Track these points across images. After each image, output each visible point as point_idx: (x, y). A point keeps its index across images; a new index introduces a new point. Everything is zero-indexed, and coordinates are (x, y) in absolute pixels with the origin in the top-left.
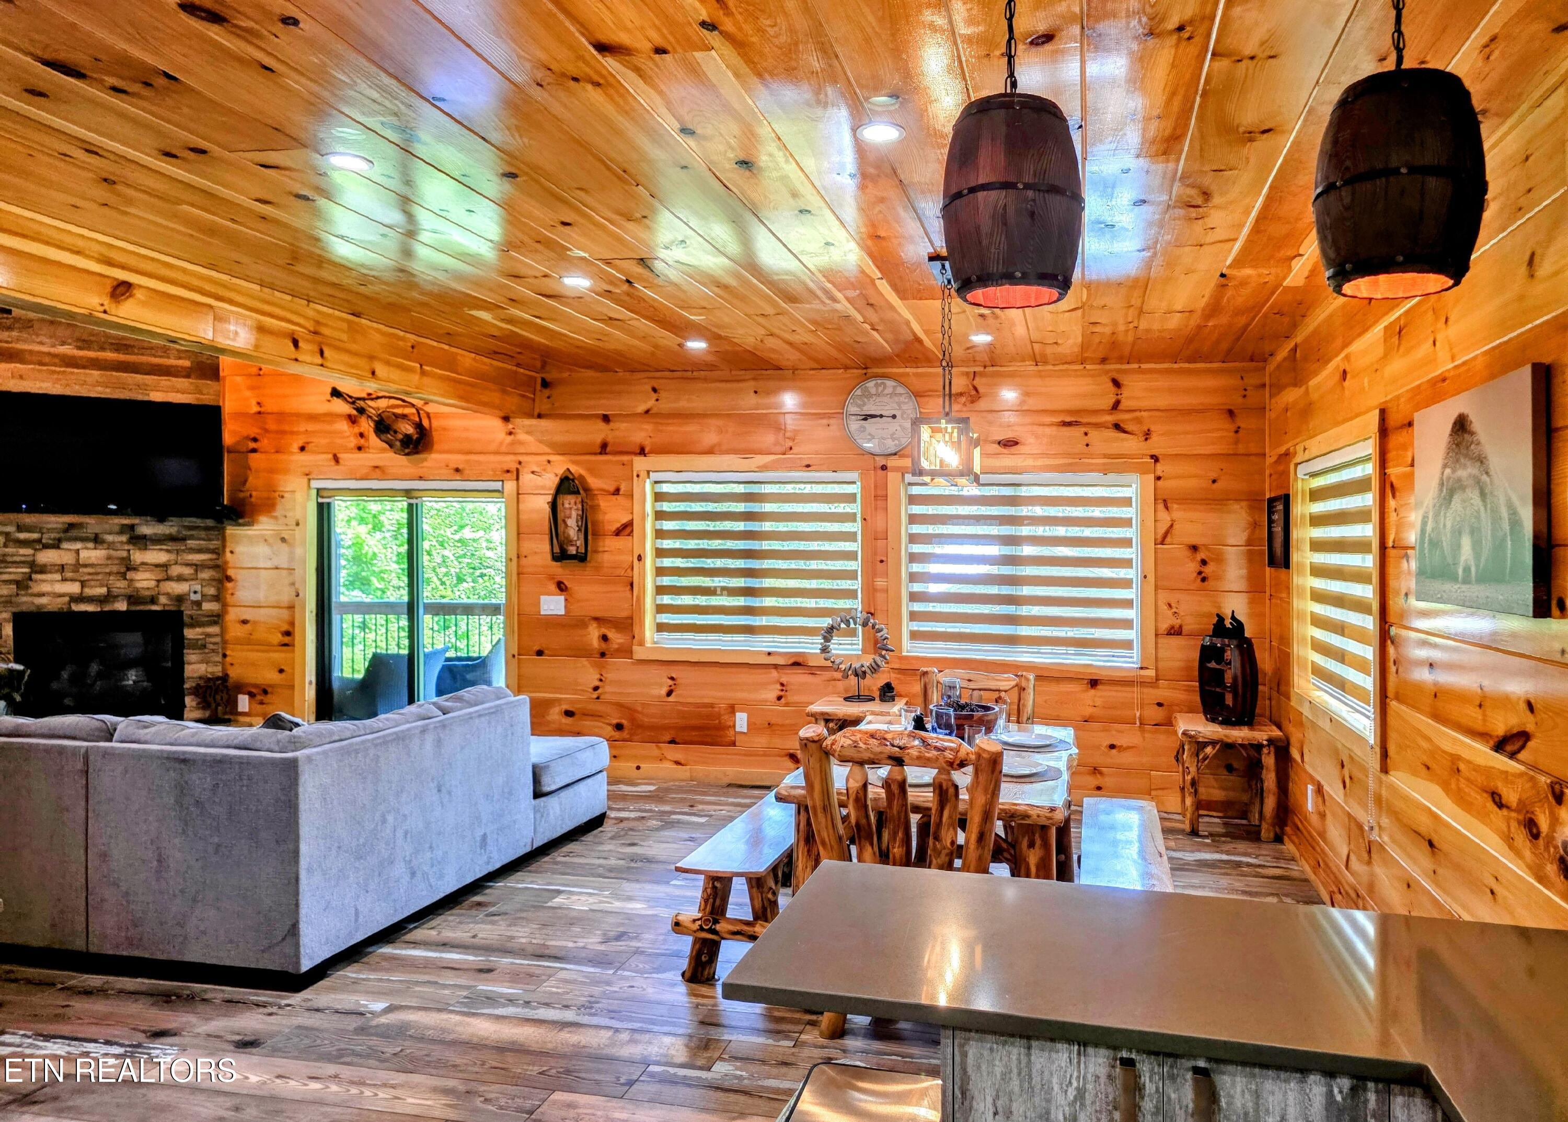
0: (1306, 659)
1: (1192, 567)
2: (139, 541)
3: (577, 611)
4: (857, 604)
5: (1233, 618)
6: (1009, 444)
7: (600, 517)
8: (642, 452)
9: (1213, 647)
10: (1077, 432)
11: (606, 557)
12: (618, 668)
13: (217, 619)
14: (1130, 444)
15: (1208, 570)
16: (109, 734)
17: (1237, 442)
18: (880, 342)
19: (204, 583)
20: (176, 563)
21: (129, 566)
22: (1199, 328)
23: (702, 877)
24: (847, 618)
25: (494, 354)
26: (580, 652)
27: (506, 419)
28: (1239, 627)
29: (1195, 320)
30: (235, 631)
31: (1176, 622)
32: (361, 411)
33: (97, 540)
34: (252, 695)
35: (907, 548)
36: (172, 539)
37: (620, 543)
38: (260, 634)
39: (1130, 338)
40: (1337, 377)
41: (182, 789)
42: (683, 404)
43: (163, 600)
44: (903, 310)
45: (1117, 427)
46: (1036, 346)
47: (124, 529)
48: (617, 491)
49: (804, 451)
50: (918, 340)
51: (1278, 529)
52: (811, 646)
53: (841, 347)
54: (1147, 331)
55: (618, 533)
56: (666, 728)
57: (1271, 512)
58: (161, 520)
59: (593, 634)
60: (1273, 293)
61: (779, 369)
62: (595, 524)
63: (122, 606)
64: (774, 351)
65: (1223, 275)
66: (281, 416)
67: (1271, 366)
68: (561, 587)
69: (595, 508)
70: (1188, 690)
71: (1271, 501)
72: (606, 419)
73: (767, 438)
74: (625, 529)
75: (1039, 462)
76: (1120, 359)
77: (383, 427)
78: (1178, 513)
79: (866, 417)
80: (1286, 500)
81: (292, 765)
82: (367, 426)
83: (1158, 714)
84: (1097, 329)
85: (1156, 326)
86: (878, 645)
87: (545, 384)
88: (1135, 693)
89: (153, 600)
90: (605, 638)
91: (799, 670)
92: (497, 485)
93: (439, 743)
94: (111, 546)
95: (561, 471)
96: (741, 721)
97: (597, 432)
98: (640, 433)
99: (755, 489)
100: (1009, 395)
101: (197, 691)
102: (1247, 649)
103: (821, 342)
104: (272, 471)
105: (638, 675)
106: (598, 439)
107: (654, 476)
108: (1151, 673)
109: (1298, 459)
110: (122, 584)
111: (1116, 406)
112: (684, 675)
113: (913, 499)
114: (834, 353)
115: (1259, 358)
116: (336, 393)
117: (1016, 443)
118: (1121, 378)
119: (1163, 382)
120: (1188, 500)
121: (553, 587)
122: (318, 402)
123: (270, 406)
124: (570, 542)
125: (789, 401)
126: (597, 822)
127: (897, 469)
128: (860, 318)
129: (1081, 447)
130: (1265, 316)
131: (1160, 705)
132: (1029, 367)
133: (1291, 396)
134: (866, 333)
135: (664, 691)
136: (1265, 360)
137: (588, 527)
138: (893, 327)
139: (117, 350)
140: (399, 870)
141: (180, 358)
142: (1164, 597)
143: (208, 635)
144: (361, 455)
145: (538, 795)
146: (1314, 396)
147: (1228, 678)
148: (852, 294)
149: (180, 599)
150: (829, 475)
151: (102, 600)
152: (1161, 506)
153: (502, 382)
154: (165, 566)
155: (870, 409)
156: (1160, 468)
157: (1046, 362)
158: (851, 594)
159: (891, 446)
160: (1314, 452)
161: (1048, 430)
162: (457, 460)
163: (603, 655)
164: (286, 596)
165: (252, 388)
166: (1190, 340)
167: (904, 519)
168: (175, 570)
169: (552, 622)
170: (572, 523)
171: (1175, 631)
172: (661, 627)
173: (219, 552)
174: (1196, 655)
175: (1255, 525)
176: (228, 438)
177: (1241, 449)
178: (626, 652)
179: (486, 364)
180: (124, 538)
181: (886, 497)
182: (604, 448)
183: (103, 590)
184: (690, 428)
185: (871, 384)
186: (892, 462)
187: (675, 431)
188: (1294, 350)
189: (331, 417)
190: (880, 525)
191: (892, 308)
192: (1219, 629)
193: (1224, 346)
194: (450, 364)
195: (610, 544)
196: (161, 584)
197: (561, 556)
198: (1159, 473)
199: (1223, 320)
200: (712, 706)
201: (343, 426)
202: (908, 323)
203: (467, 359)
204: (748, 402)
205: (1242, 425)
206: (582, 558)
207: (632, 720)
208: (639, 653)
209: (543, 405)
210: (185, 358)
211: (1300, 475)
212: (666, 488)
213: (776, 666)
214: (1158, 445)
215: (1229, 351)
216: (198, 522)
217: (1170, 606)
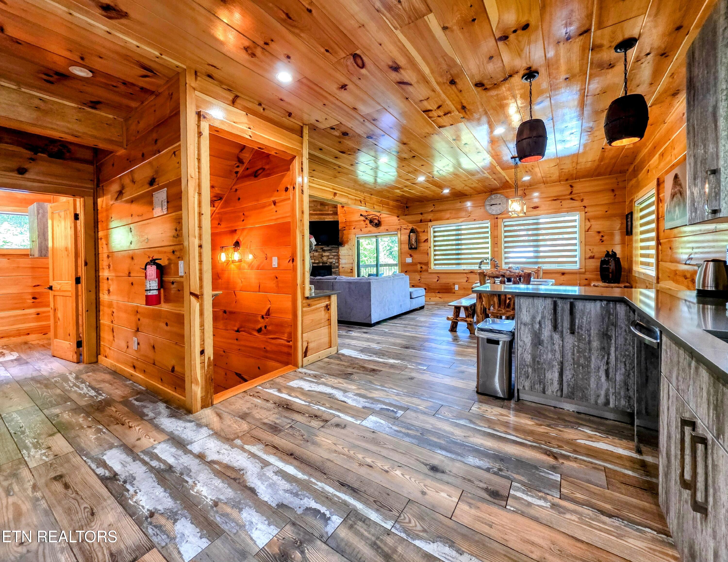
0: (638, 261)
1: (598, 238)
2: (324, 251)
3: (415, 261)
4: (489, 256)
5: (612, 251)
6: (535, 208)
7: (420, 238)
8: (430, 221)
9: (605, 260)
10: (558, 202)
11: (422, 248)
12: (425, 275)
13: (338, 267)
14: (576, 204)
15: (604, 238)
16: (336, 279)
17: (615, 199)
18: (496, 183)
19: (335, 259)
20: (330, 255)
21: (322, 256)
22: (598, 165)
23: (453, 307)
24: (486, 259)
25: (397, 201)
26: (416, 271)
27: (398, 217)
28: (614, 254)
29: (596, 163)
30: (341, 270)
31: (592, 255)
32: (366, 218)
33: (317, 251)
35: (504, 240)
36: (329, 250)
37: (425, 244)
38: (346, 270)
39: (575, 172)
40: (646, 171)
41: (349, 288)
42: (441, 208)
43: (328, 263)
44: (503, 173)
45: (572, 199)
46: (544, 179)
47: (322, 248)
48: (424, 232)
49: (473, 216)
50: (507, 181)
51: (629, 223)
52: (476, 267)
53: (485, 187)
54: (581, 169)
55: (425, 242)
56: (437, 289)
57: (627, 219)
58: (328, 246)
59: (419, 266)
60: (622, 151)
61: (466, 195)
62: (419, 240)
63: (321, 265)
64: (466, 190)
65: (603, 148)
66: (350, 222)
67: (628, 174)
68: (411, 256)
69: (419, 236)
70: (597, 275)
71: (627, 216)
72: (422, 214)
73: (463, 214)
74: (426, 241)
75: (545, 212)
76: (573, 179)
77: (371, 222)
78: (593, 222)
79: (491, 205)
80: (631, 214)
81: (370, 283)
82: (368, 222)
83: (586, 282)
84: (563, 170)
85: (583, 167)
86: (495, 266)
87: (407, 207)
88: (578, 276)
89: (326, 263)
90: (421, 268)
91: (472, 274)
92: (396, 233)
93: (393, 283)
94: (319, 252)
95: (411, 228)
96: (457, 287)
97: (419, 217)
98: (430, 217)
99: (460, 227)
100: (536, 194)
102: (617, 261)
103: (479, 186)
104: (348, 234)
105: (430, 276)
106: (419, 219)
107: (433, 227)
108: (584, 270)
109: (635, 200)
110: (321, 260)
111: (571, 193)
112: (441, 276)
113: (505, 226)
114: (483, 189)
115: (623, 172)
116: (361, 215)
117: (538, 207)
118: (573, 185)
119: (587, 184)
120: (596, 218)
121: (409, 256)
122: (357, 217)
123: (348, 220)
124: (413, 244)
125: (469, 204)
126: (422, 308)
127: (501, 218)
128: (491, 177)
129: (560, 206)
130: (621, 158)
131: (586, 279)
132: (542, 185)
133: (634, 181)
134: (492, 181)
135: (436, 280)
136: (626, 172)
137: (418, 241)
138: (500, 179)
139: (320, 211)
140: (386, 308)
141: (331, 211)
142: (588, 247)
143: (336, 270)
144: (366, 229)
145: (411, 298)
146: (640, 180)
147: (611, 271)
148: (488, 171)
149: (331, 263)
150: (481, 222)
151: (318, 263)
152: (587, 221)
153: (398, 207)
154: (328, 256)
155: (493, 202)
156: (586, 210)
157: (547, 183)
158: (487, 253)
159: (499, 212)
160: (640, 196)
161: (548, 202)
162: (387, 227)
163: (421, 272)
164: (351, 261)
165: (344, 216)
166: (596, 169)
167: (503, 231)
168: (331, 257)
169: (409, 264)
170: (413, 240)
171: (592, 257)
172: (435, 265)
173: (338, 252)
174: (599, 264)
175: (622, 224)
176: (340, 228)
177: (616, 200)
178: (427, 271)
179: (394, 203)
180: (321, 250)
181: (497, 226)
182: (421, 221)
183: (318, 261)
184: (443, 214)
185: (493, 196)
186: (499, 217)
187: (438, 215)
188: (634, 167)
189: (360, 221)
190: (496, 234)
191: (500, 173)
192: (608, 255)
193: (609, 170)
194: (388, 204)
195: (423, 245)
196: (328, 260)
197: (411, 248)
198: (586, 211)
199: (607, 161)
200: (449, 283)
201: (362, 222)
202: (504, 177)
203: (391, 203)
204: (458, 205)
205: (617, 193)
206: (416, 248)
207: (428, 287)
208: (430, 271)
209: (406, 212)
211: (636, 205)
212: (436, 230)
213: (466, 273)
214: (585, 203)
215: (611, 171)
216: (334, 246)
217: (590, 250)
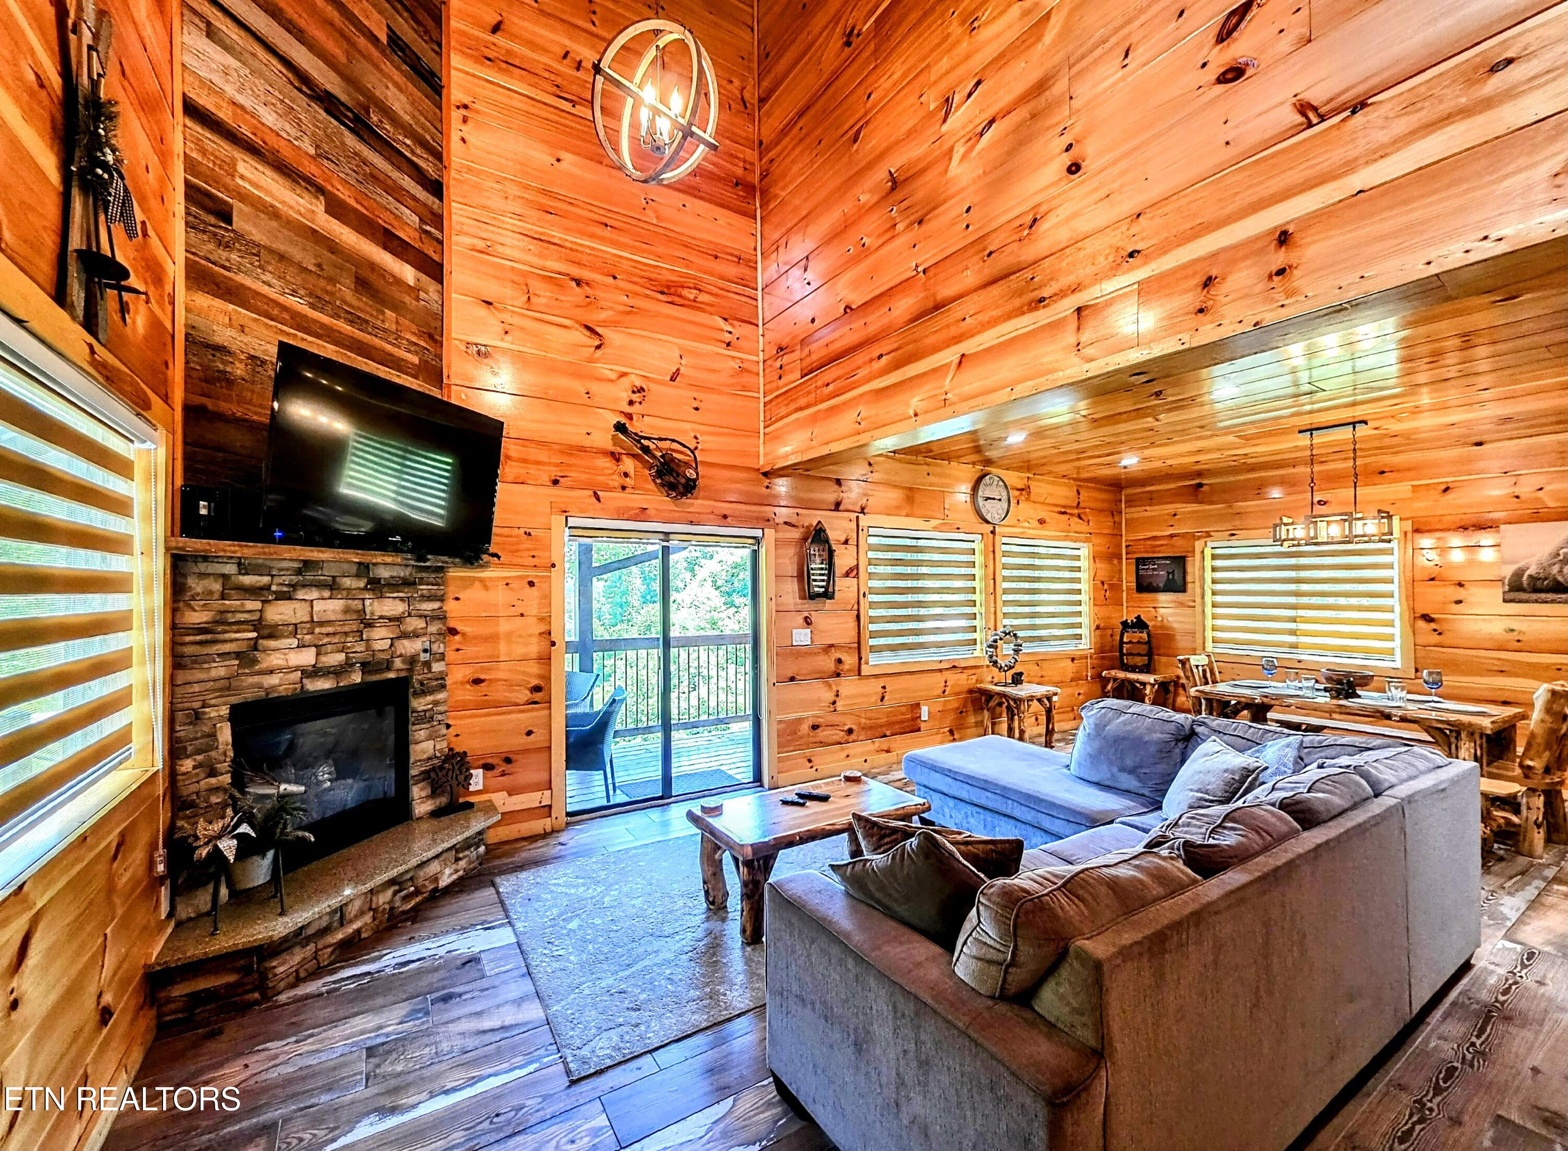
2: (377, 587)
3: (819, 640)
7: (838, 561)
8: (864, 509)
11: (841, 593)
12: (850, 684)
13: (441, 684)
19: (432, 639)
20: (409, 615)
21: (365, 621)
26: (822, 674)
27: (764, 474)
31: (1098, 622)
32: (646, 450)
33: (333, 586)
34: (487, 767)
35: (1001, 585)
36: (405, 583)
37: (850, 582)
38: (499, 693)
43: (398, 663)
45: (1079, 517)
47: (363, 569)
48: (847, 541)
55: (848, 574)
56: (882, 726)
59: (831, 658)
63: (357, 678)
68: (808, 622)
69: (833, 554)
74: (853, 571)
75: (1054, 533)
77: (665, 469)
79: (986, 499)
89: (388, 666)
90: (839, 661)
91: (954, 671)
92: (757, 532)
94: (349, 594)
96: (924, 711)
101: (426, 776)
105: (864, 687)
110: (361, 647)
112: (890, 683)
116: (620, 429)
118: (1080, 489)
121: (802, 622)
127: (1000, 534)
131: (1093, 668)
135: (879, 698)
137: (834, 571)
139: (351, 322)
141: (409, 351)
142: (1095, 609)
143: (436, 703)
149: (412, 660)
151: (338, 672)
154: (398, 619)
159: (997, 519)
162: (721, 507)
163: (838, 674)
164: (535, 647)
167: (1000, 566)
168: (415, 624)
169: (802, 650)
171: (1098, 627)
173: (442, 598)
178: (855, 671)
180: (362, 584)
181: (994, 552)
183: (341, 657)
185: (987, 478)
195: (843, 583)
196: (397, 643)
197: (806, 595)
200: (907, 703)
206: (825, 596)
207: (859, 723)
208: (864, 670)
210: (416, 353)
213: (942, 670)
217: (1096, 614)
